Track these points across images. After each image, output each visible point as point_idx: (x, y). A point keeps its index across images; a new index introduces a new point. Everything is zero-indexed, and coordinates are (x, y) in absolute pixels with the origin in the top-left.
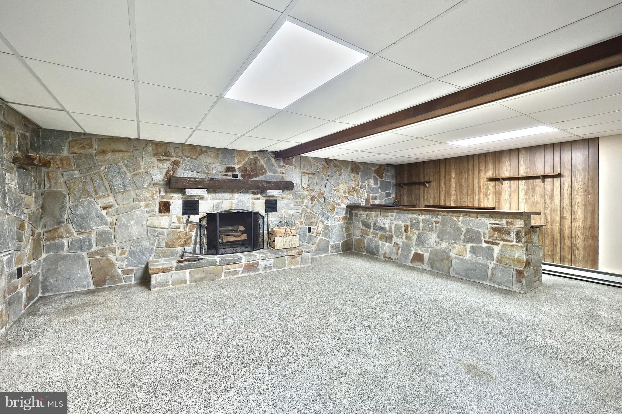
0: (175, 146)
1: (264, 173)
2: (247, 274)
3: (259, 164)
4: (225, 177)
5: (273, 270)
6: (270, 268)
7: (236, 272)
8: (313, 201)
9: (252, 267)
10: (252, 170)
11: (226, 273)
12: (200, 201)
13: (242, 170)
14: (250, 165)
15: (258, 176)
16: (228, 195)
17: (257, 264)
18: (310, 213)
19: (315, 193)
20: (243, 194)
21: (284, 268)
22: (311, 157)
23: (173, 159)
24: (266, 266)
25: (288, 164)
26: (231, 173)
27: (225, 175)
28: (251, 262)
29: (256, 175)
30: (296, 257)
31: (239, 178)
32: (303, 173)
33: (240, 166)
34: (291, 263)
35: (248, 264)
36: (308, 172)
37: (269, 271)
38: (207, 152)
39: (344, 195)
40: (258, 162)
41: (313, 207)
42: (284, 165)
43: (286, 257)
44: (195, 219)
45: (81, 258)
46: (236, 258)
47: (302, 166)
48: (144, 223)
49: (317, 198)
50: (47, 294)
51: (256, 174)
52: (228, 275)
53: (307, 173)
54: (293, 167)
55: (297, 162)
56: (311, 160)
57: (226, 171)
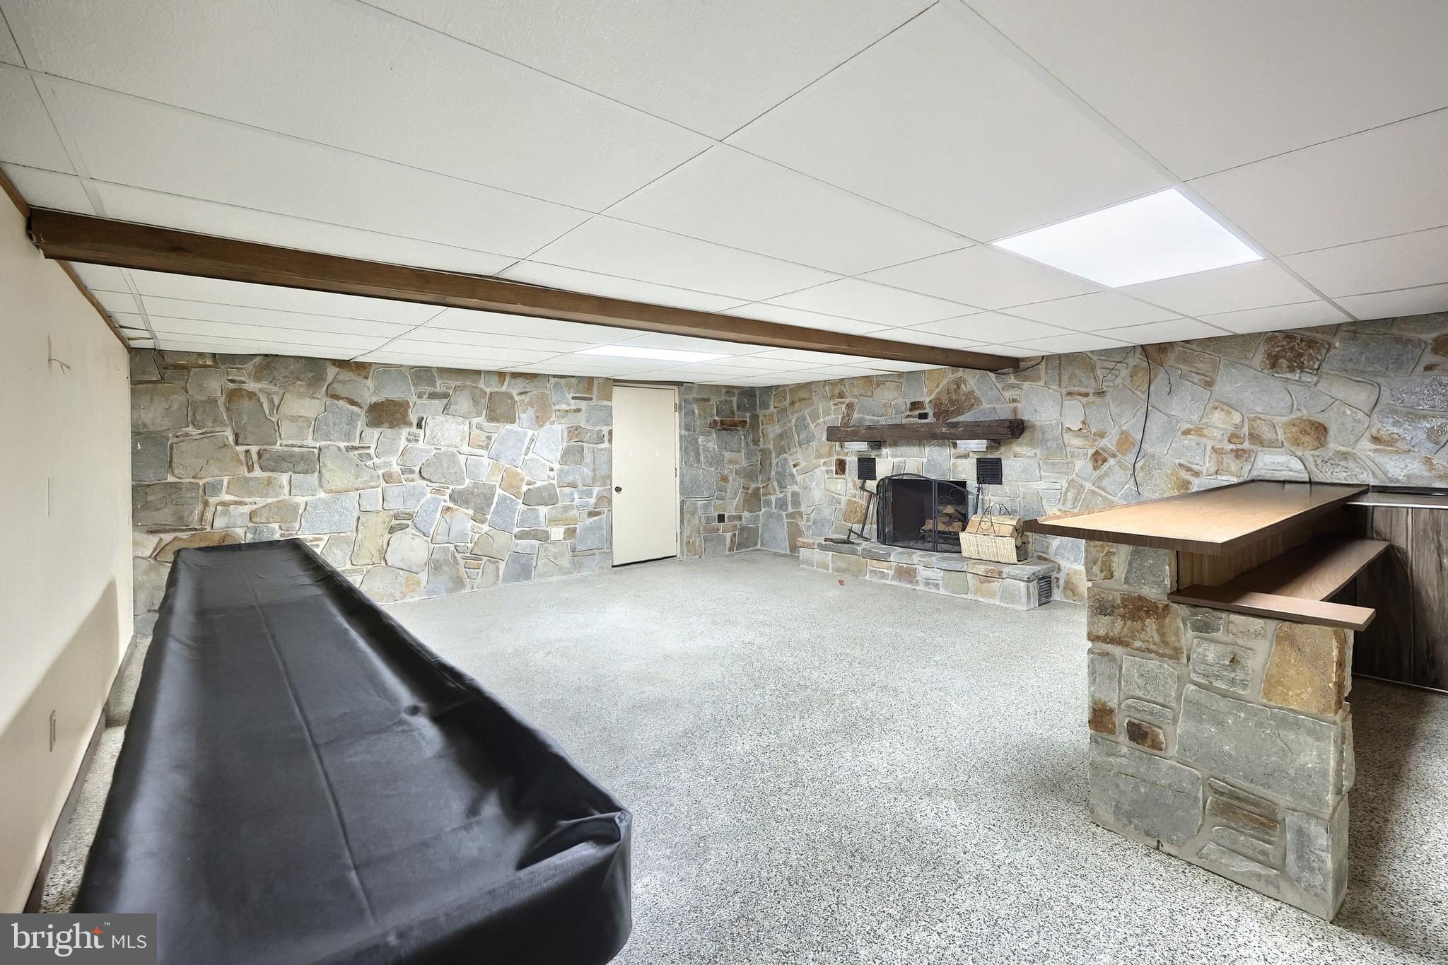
0: (851, 381)
1: (973, 405)
2: (899, 584)
3: (965, 389)
4: (909, 419)
5: (942, 591)
6: (937, 586)
7: (884, 576)
8: (1100, 462)
9: (907, 574)
10: (952, 402)
11: (872, 571)
12: (877, 460)
13: (936, 404)
14: (948, 393)
15: (963, 413)
16: (914, 450)
17: (914, 571)
18: (1093, 492)
19: (1109, 443)
20: (937, 448)
21: (964, 596)
22: (1092, 352)
23: (848, 401)
24: (930, 581)
25: (1026, 379)
26: (917, 412)
27: (908, 416)
28: (905, 566)
29: (959, 412)
30: (990, 582)
31: (931, 419)
32: (1069, 394)
33: (932, 397)
34: (977, 591)
35: (900, 566)
36: (1083, 390)
37: (934, 591)
38: (884, 384)
39: (1231, 446)
40: (963, 386)
41: (1101, 478)
42: (1019, 382)
43: (969, 576)
44: (871, 485)
45: (780, 517)
46: (881, 552)
47: (1065, 378)
48: (823, 486)
49: (1114, 456)
50: (763, 548)
51: (958, 409)
52: (873, 574)
53: (1080, 394)
54: (1042, 383)
55: (1050, 371)
56: (1095, 358)
57: (911, 410)
